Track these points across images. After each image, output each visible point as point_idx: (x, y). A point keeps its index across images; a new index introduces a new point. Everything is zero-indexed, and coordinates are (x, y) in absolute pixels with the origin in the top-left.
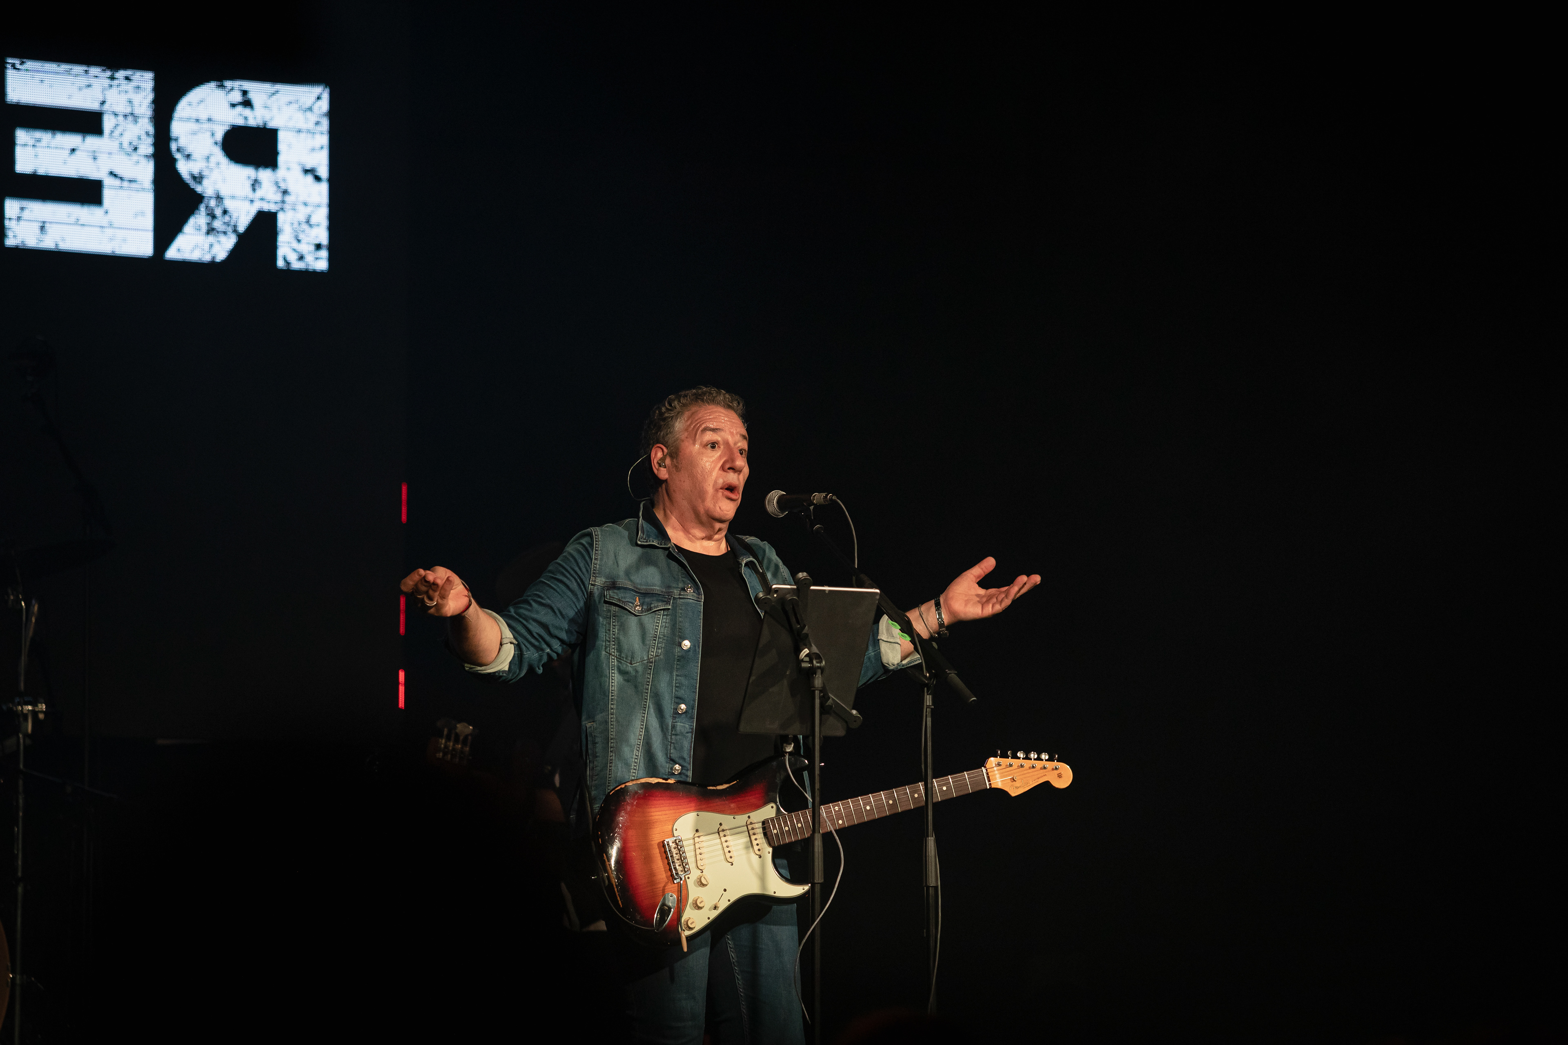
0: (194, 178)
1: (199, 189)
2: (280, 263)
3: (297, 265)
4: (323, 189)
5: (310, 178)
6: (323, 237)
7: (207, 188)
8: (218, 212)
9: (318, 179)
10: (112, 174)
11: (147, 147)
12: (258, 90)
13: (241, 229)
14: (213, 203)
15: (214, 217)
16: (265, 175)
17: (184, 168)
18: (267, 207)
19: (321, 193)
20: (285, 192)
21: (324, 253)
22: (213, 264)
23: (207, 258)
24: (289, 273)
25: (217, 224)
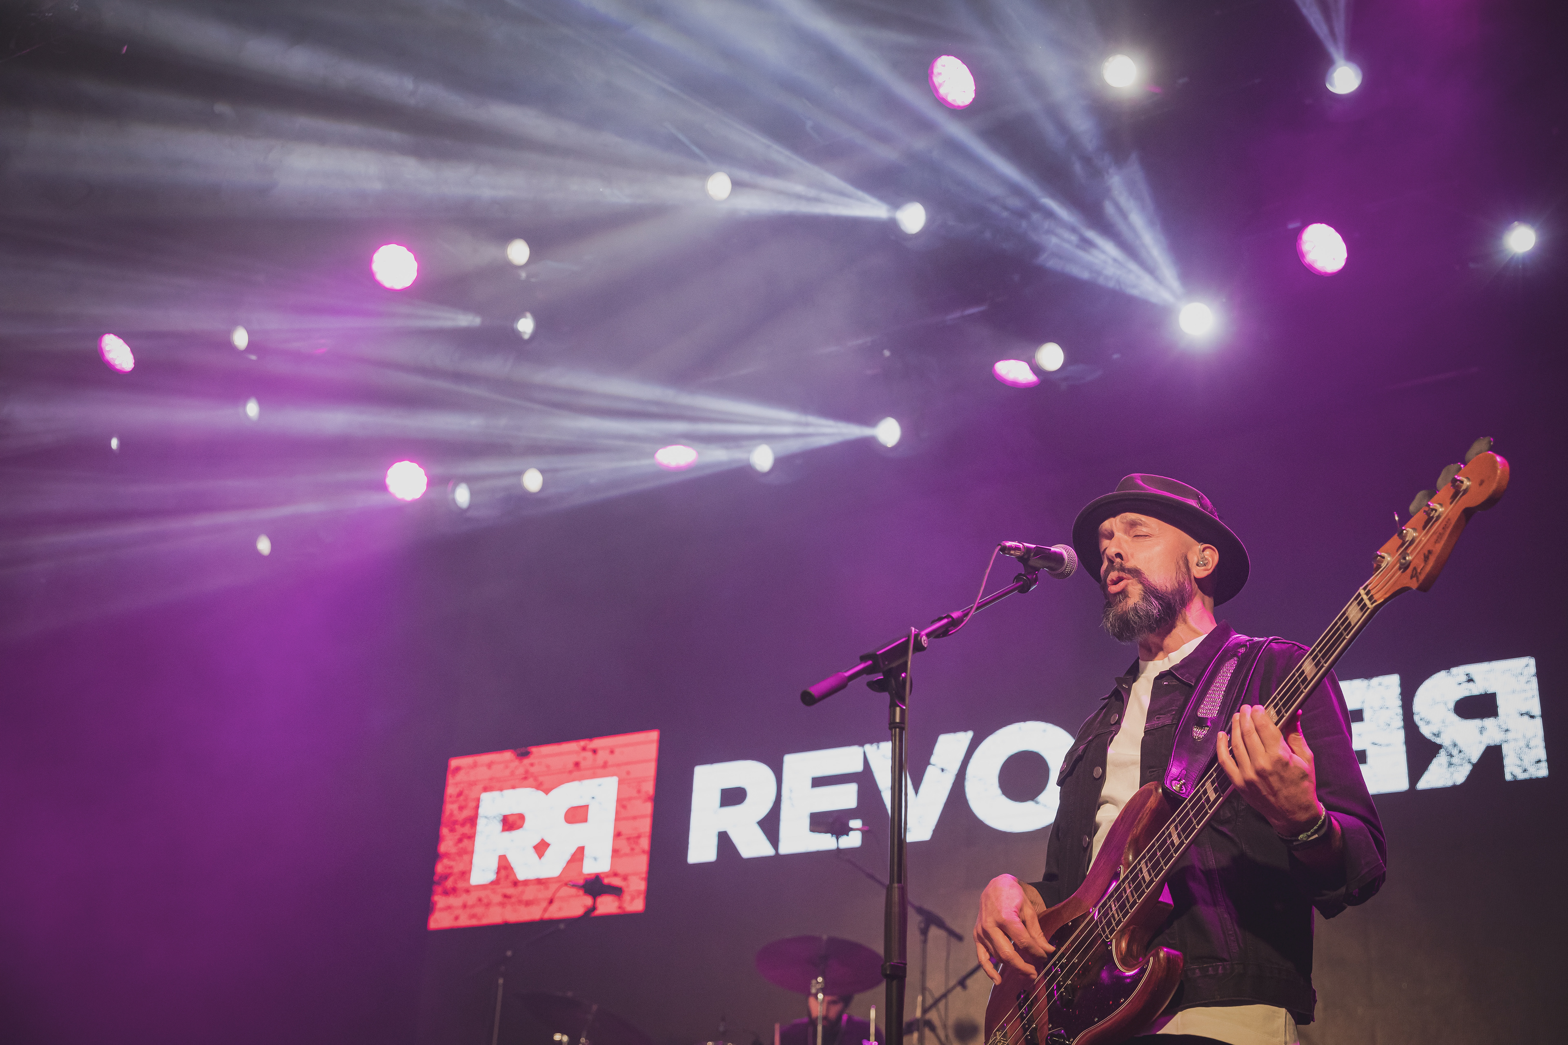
0: (1434, 735)
1: (1438, 741)
2: (1508, 777)
3: (1521, 776)
4: (1539, 722)
5: (1526, 718)
6: (1542, 754)
7: (1444, 740)
8: (1455, 752)
9: (1532, 717)
10: (1375, 744)
11: (1399, 722)
12: (1474, 669)
13: (1475, 760)
14: (1451, 749)
15: (1451, 756)
16: (1489, 722)
17: (1426, 731)
18: (1493, 743)
19: (1536, 726)
20: (1507, 731)
21: (1544, 765)
22: (1454, 787)
23: (1449, 783)
24: (1516, 783)
25: (1454, 760)
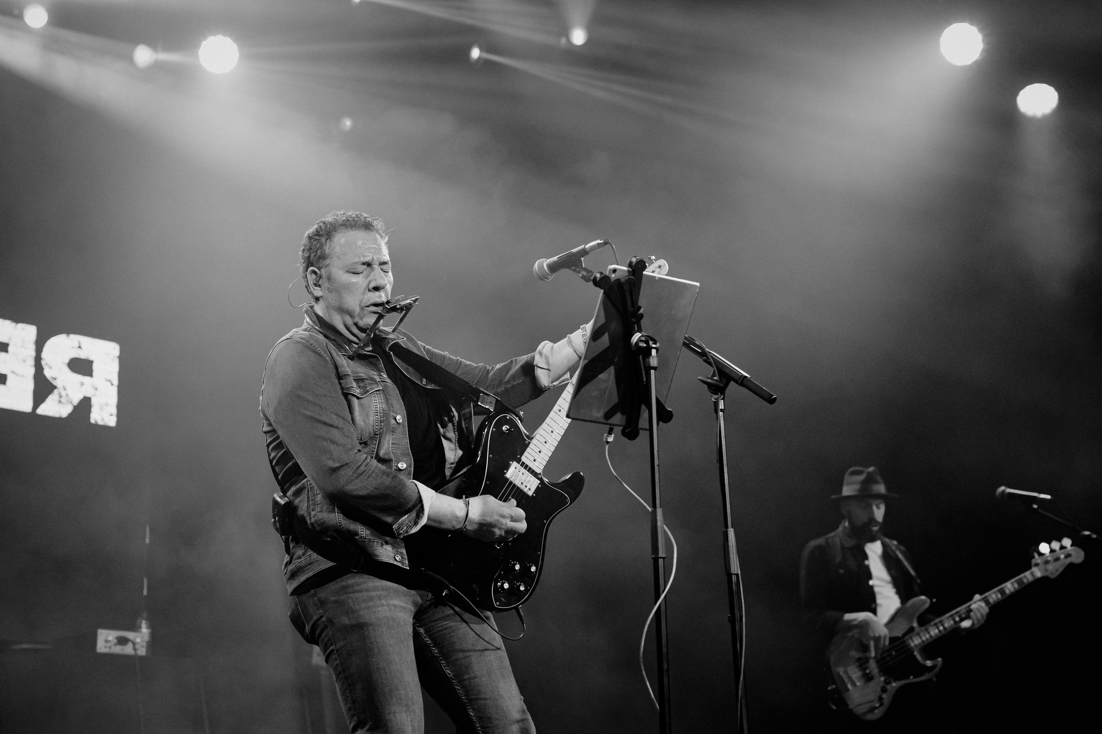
1: (54, 383)
2: (92, 421)
3: (100, 423)
5: (109, 383)
6: (114, 411)
10: (13, 372)
12: (86, 341)
16: (86, 379)
17: (48, 373)
18: (88, 395)
19: (114, 391)
20: (96, 389)
22: (60, 419)
24: (96, 426)
